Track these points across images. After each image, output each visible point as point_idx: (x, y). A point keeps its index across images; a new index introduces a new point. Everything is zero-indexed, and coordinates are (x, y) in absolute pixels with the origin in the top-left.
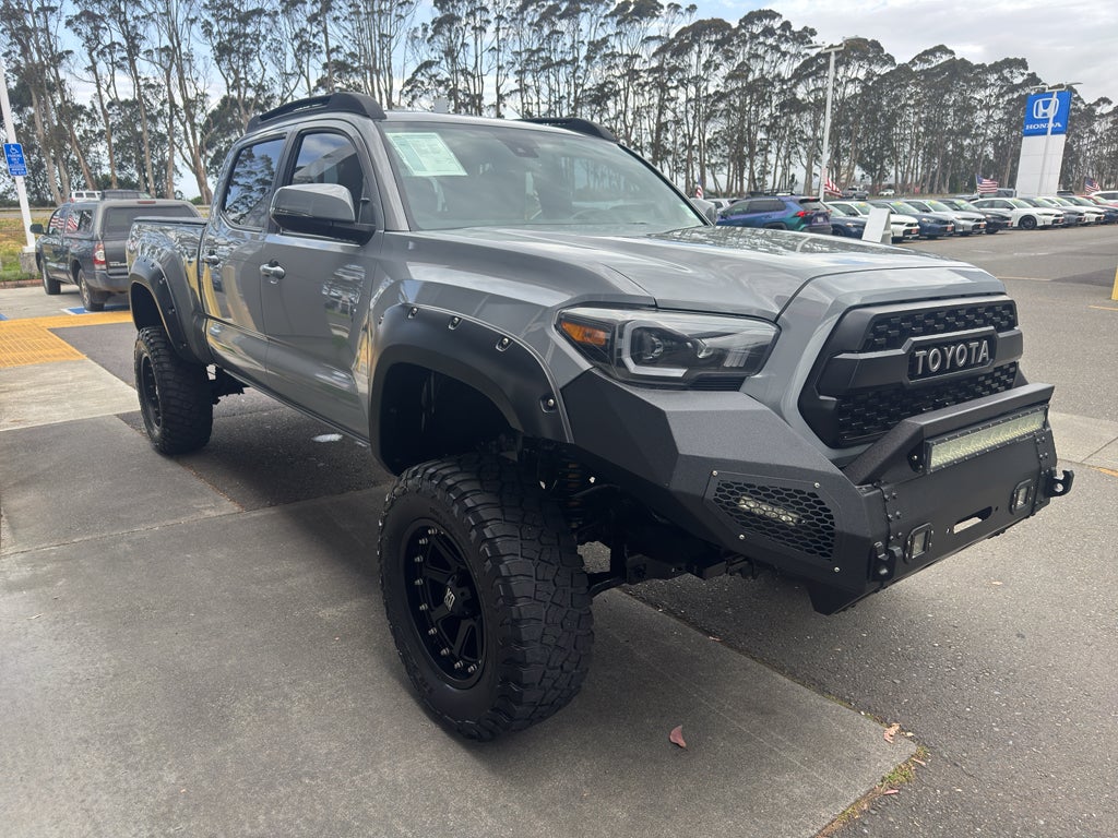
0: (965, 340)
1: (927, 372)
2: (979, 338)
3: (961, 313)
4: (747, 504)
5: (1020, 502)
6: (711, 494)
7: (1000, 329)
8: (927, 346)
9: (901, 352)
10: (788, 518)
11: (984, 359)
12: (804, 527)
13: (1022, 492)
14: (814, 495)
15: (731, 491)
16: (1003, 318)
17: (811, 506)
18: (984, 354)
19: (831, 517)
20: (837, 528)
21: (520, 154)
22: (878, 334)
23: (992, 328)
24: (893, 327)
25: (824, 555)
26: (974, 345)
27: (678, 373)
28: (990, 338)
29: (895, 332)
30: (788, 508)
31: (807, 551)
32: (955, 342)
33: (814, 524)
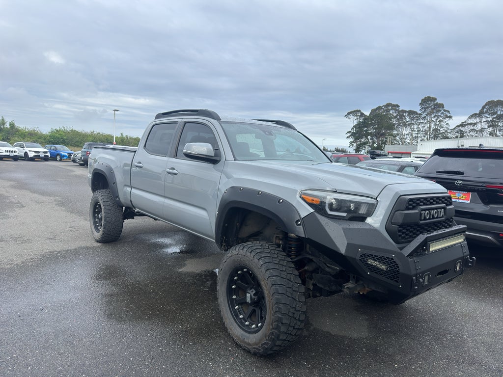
0: (436, 208)
1: (425, 219)
2: (440, 208)
3: (435, 199)
4: (370, 262)
5: (458, 268)
6: (358, 257)
7: (447, 205)
8: (425, 210)
9: (416, 211)
10: (383, 267)
11: (443, 215)
12: (389, 270)
13: (459, 264)
14: (392, 259)
15: (364, 257)
16: (448, 201)
17: (391, 263)
18: (442, 214)
19: (398, 267)
20: (400, 271)
21: (267, 134)
22: (410, 205)
23: (445, 205)
24: (414, 203)
25: (396, 281)
26: (439, 210)
27: (345, 214)
28: (444, 208)
29: (415, 204)
30: (384, 263)
31: (391, 279)
32: (433, 209)
33: (392, 269)
